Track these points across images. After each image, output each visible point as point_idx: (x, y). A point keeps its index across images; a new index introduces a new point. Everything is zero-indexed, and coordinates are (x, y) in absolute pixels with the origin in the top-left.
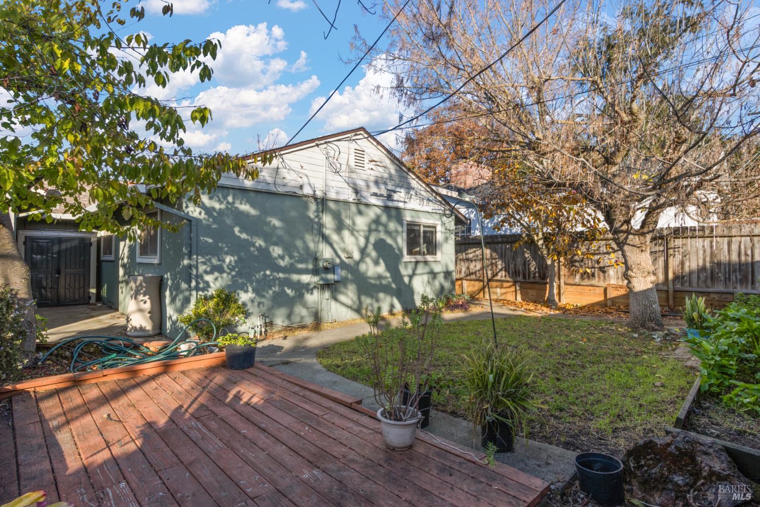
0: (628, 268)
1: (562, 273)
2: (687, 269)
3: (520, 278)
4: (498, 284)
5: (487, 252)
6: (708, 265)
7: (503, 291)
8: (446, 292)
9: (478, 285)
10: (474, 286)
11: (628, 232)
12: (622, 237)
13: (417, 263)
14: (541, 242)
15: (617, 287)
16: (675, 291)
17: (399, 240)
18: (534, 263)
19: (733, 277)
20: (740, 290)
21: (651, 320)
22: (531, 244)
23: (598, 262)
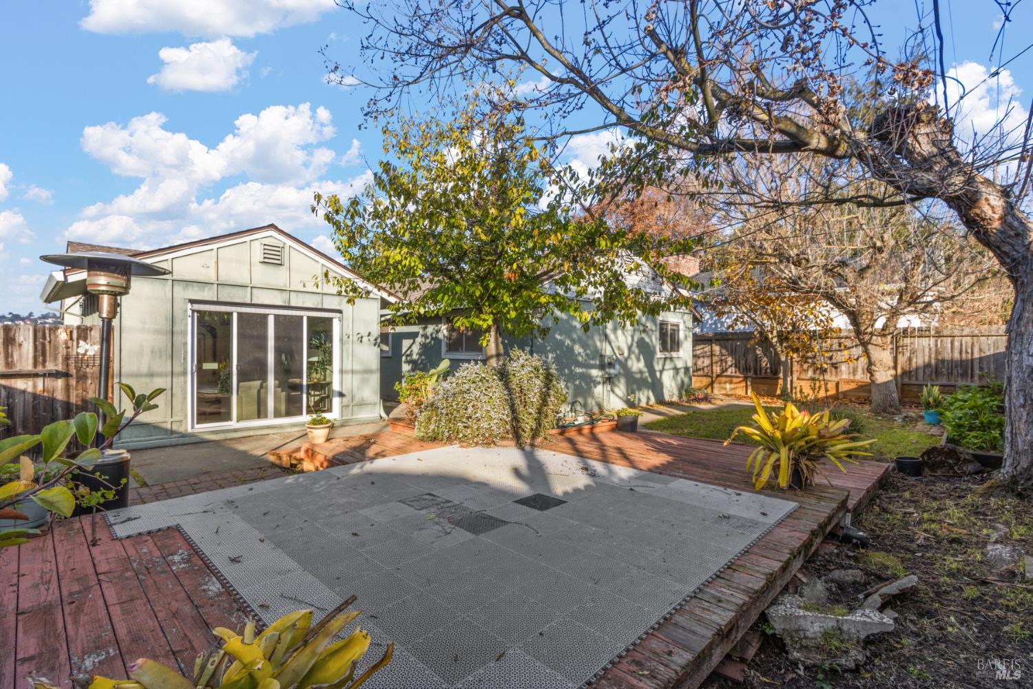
0: (870, 363)
1: (794, 369)
2: (914, 365)
3: (751, 374)
4: (728, 379)
5: (717, 348)
6: (933, 362)
7: (733, 386)
8: (685, 387)
9: (706, 381)
10: (701, 382)
11: (872, 334)
12: (867, 337)
13: (665, 359)
14: (775, 340)
15: (848, 382)
16: (903, 385)
17: (654, 339)
18: (765, 359)
19: (955, 372)
20: (960, 383)
21: (891, 406)
22: (764, 341)
23: (831, 358)
